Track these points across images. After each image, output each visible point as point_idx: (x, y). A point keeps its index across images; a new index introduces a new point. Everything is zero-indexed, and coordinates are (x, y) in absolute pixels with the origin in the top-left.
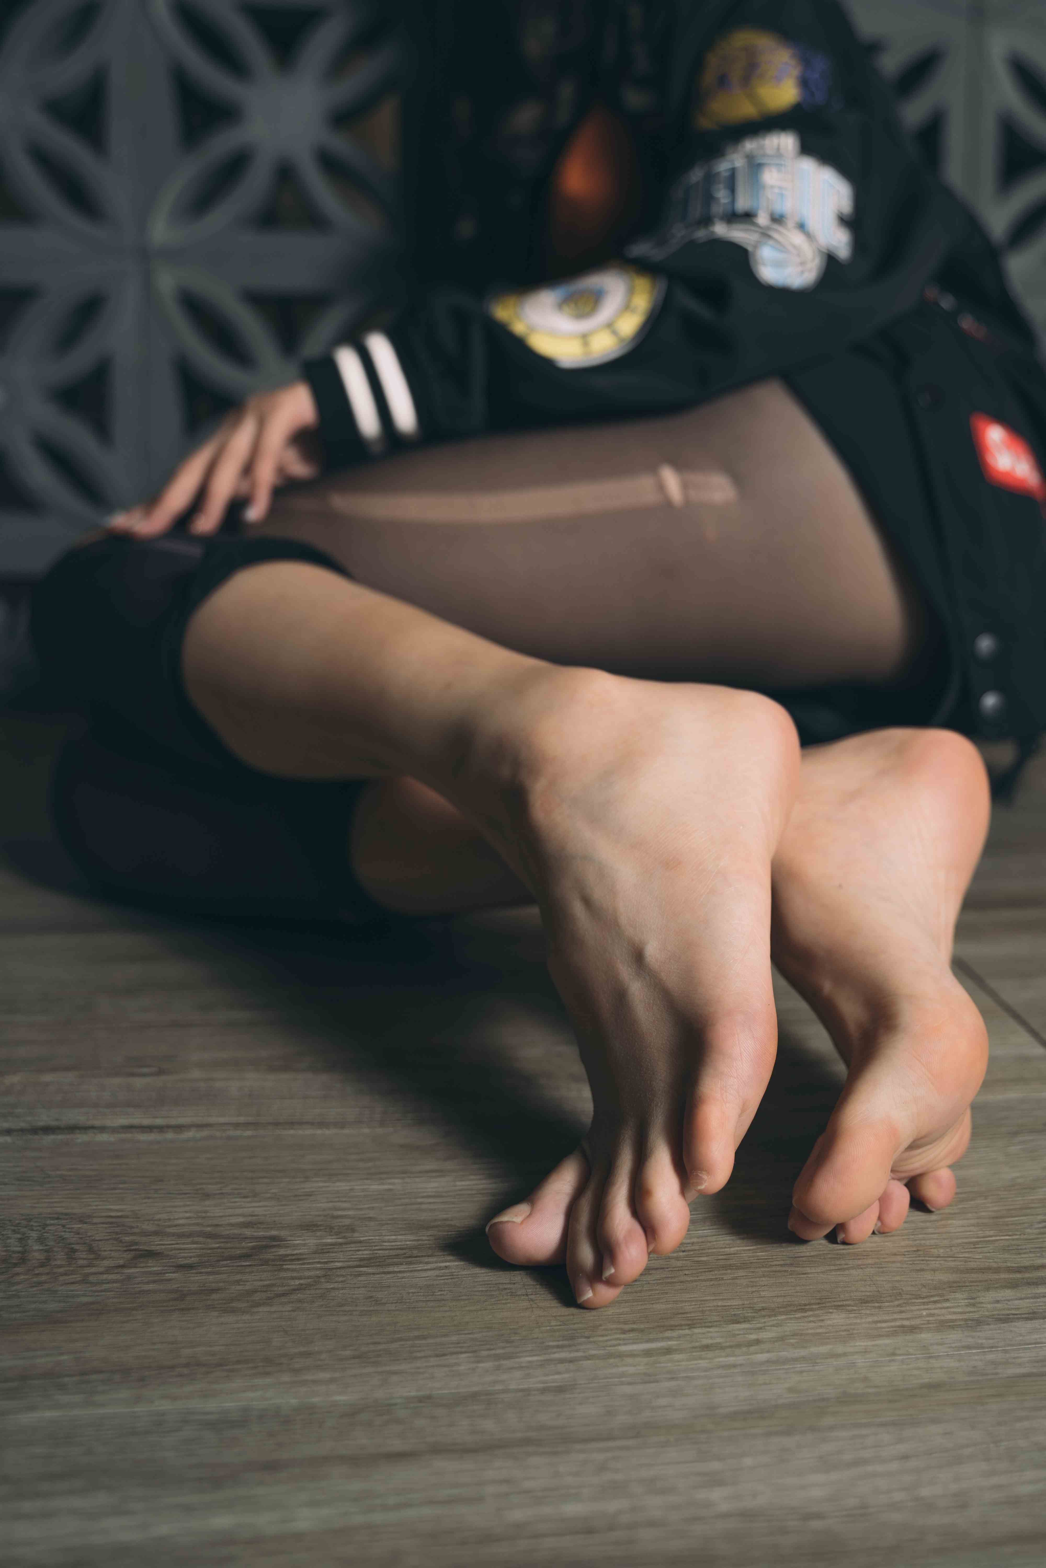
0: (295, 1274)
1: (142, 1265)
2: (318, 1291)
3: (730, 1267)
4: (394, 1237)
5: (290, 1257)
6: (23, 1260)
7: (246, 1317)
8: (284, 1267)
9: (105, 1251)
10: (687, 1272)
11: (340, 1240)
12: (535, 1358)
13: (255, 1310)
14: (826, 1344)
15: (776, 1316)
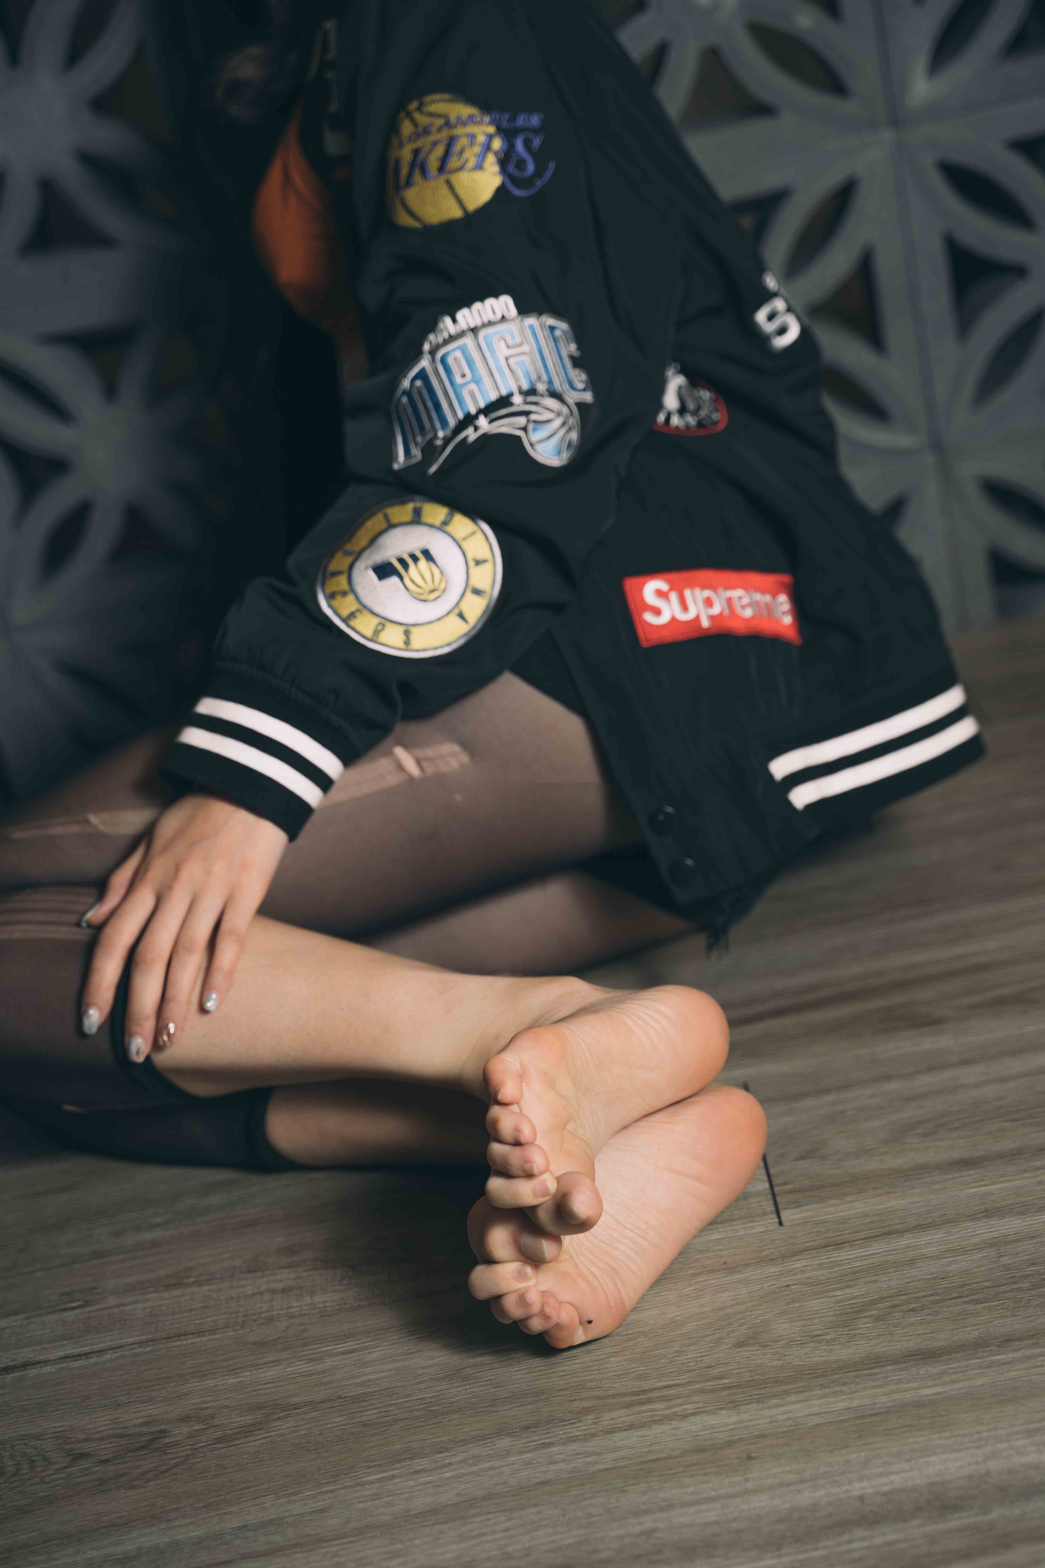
0: (173, 1456)
1: (78, 1465)
2: (187, 1466)
3: (450, 1412)
4: (239, 1419)
5: (171, 1444)
7: (142, 1490)
8: (168, 1451)
9: (53, 1458)
10: (421, 1420)
14: (491, 1461)
15: (466, 1445)
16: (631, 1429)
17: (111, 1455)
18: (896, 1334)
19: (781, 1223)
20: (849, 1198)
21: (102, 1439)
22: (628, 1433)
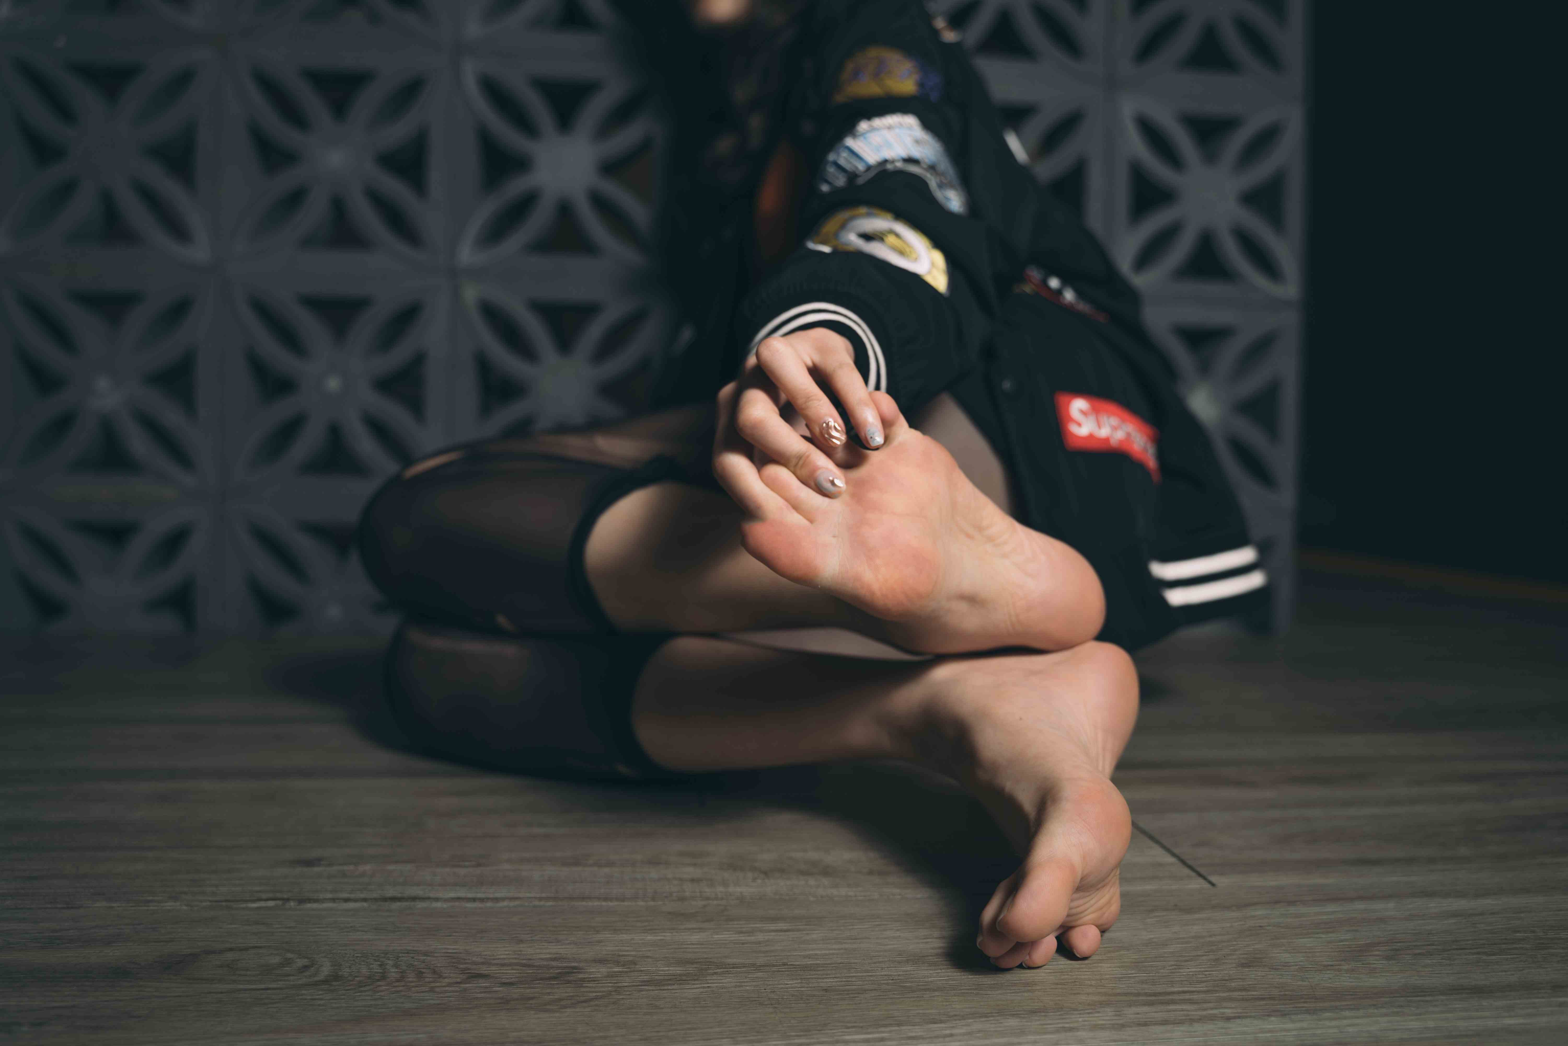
0: (592, 990)
1: (475, 982)
2: (611, 1001)
6: (383, 977)
7: (557, 1015)
8: (584, 985)
9: (445, 973)
10: (895, 993)
11: (625, 970)
13: (564, 1010)
14: (1004, 1038)
15: (963, 1020)
16: (1167, 1025)
18: (1421, 971)
19: (1212, 885)
22: (1167, 1028)
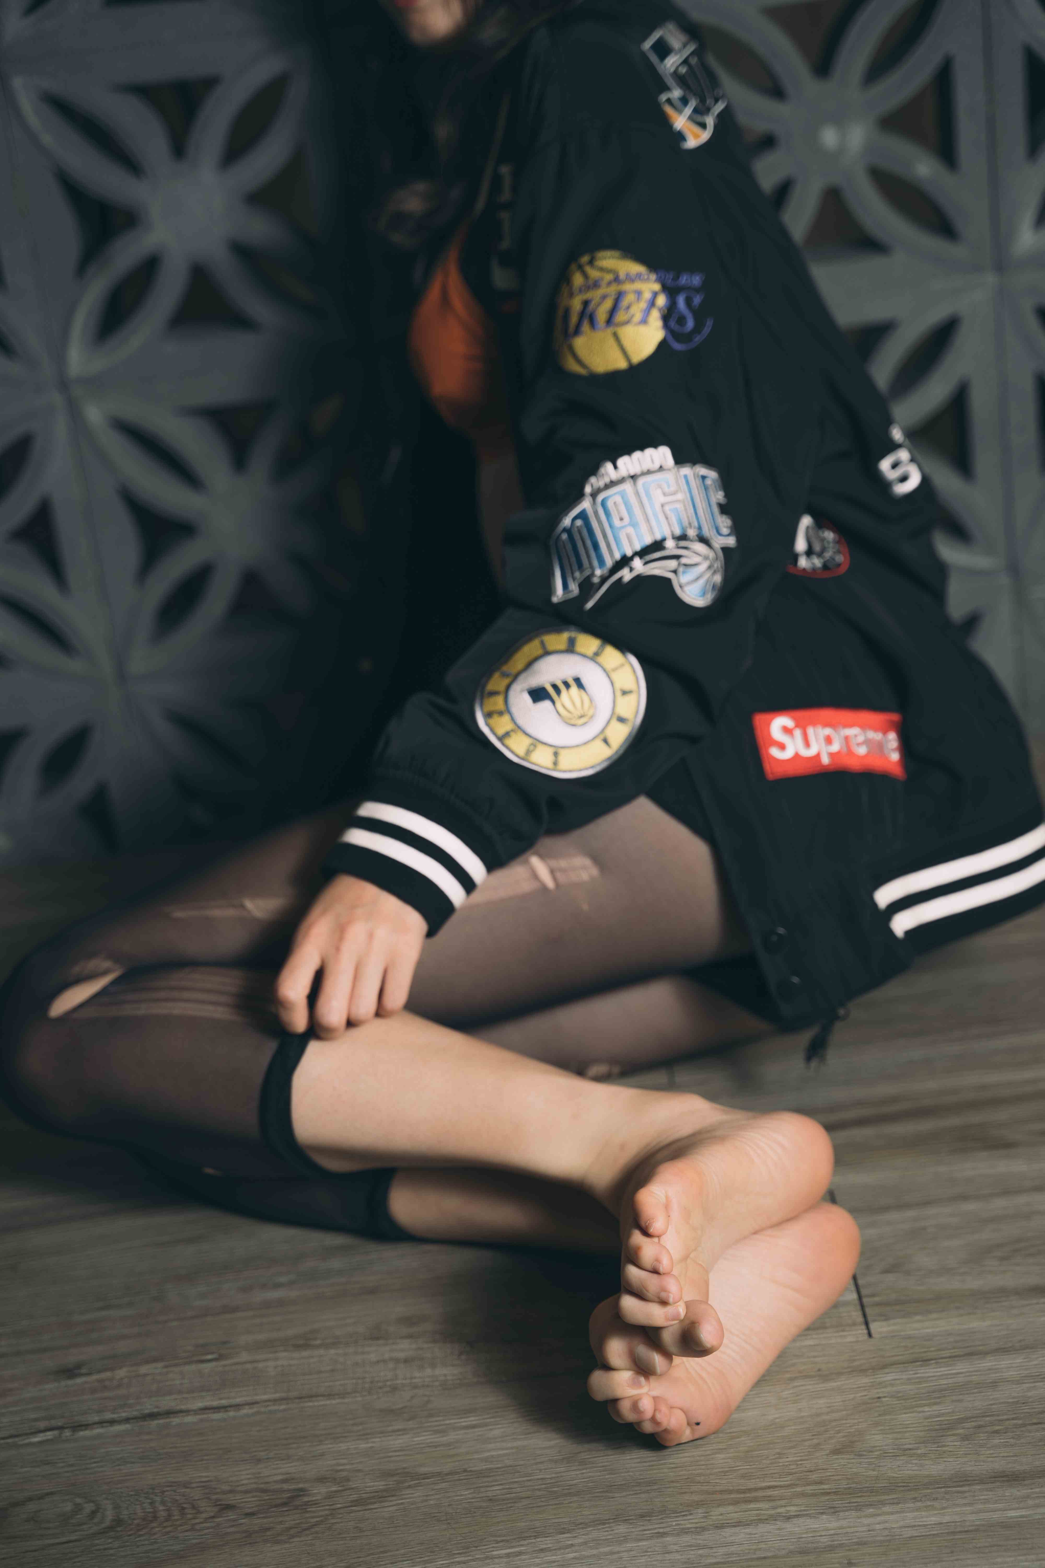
1: (225, 1515)
3: (570, 1494)
4: (372, 1484)
5: (311, 1503)
7: (286, 1546)
8: (308, 1510)
9: (202, 1507)
10: (543, 1500)
11: (340, 1488)
12: (444, 1562)
13: (291, 1540)
14: (610, 1546)
15: (586, 1528)
16: (739, 1526)
17: (255, 1509)
18: (982, 1455)
19: (870, 1335)
20: (934, 1316)
21: (246, 1492)
22: (737, 1530)
